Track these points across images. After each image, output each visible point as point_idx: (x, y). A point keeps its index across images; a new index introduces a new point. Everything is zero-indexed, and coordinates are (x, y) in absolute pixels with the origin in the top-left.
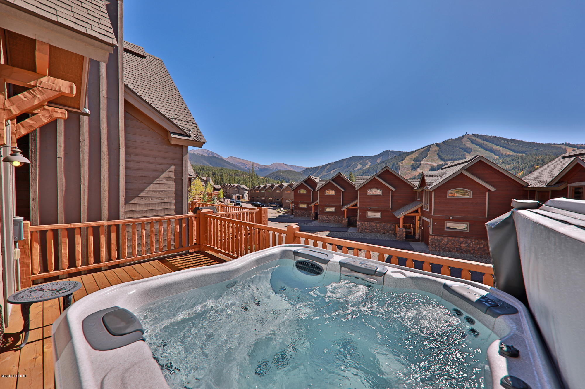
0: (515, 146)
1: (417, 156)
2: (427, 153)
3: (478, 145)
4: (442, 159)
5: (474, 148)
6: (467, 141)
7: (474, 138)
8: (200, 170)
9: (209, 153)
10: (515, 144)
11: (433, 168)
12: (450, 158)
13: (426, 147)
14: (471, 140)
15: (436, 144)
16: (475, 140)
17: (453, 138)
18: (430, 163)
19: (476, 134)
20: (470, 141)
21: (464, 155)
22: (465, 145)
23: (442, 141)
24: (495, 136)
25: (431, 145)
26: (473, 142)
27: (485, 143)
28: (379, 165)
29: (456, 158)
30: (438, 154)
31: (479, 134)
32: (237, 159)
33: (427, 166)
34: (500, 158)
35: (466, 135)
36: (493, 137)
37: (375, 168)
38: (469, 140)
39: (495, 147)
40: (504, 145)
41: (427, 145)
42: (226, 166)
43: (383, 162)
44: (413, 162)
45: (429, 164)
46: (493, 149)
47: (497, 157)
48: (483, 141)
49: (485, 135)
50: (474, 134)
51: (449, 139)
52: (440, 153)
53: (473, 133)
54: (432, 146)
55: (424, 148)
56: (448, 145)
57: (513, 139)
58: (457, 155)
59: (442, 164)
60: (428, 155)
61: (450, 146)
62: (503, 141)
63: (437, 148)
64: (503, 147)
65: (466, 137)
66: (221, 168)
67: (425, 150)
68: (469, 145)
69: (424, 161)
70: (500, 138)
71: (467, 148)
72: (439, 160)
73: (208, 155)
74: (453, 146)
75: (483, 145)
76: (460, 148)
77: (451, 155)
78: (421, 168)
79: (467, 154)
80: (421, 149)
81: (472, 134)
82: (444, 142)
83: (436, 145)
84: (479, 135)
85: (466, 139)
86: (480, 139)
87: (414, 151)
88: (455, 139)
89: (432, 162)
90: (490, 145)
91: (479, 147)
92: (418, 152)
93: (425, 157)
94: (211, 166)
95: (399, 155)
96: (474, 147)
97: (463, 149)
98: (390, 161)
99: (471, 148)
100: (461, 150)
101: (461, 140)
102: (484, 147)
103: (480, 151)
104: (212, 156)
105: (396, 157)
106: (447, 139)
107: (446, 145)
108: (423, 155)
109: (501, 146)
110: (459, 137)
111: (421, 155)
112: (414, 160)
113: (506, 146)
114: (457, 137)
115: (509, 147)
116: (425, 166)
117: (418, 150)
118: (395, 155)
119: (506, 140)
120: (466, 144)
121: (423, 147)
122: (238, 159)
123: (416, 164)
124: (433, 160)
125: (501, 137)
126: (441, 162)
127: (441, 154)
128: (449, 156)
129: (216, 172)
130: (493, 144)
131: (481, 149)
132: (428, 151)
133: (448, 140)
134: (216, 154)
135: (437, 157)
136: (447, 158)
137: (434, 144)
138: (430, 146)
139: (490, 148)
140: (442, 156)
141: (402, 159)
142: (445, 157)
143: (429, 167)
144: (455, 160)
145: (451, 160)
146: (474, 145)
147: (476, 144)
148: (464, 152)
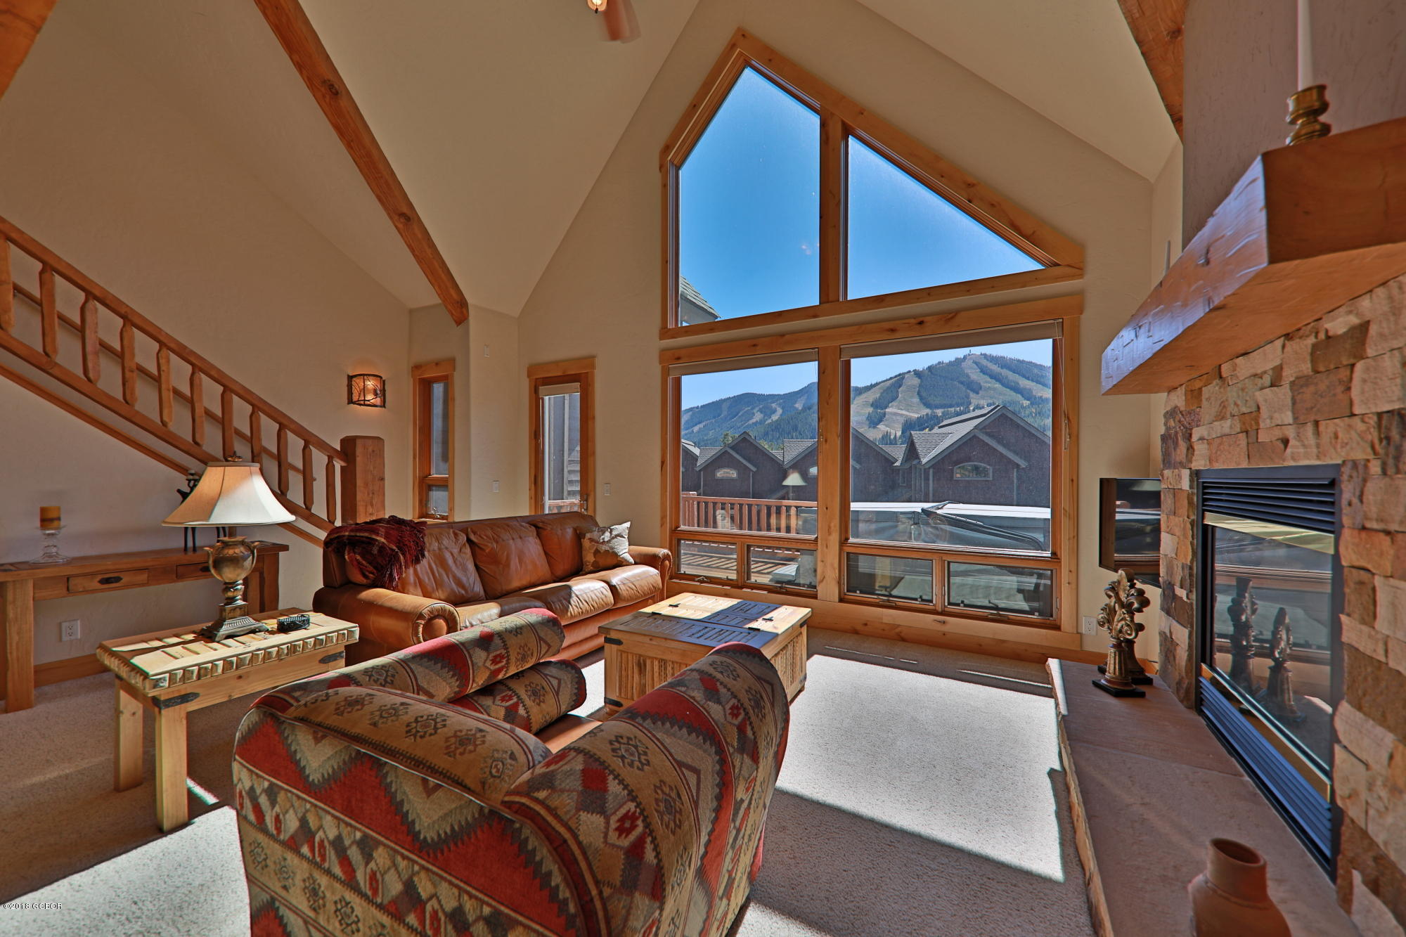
1: (878, 396)
2: (898, 392)
3: (992, 377)
4: (927, 405)
5: (986, 382)
6: (971, 368)
7: (985, 362)
11: (911, 424)
12: (943, 402)
13: (896, 376)
14: (980, 365)
15: (915, 371)
16: (987, 366)
18: (904, 412)
20: (977, 367)
21: (968, 397)
22: (968, 375)
23: (926, 366)
24: (1021, 359)
25: (905, 373)
26: (984, 371)
27: (1005, 372)
28: (800, 414)
30: (919, 393)
33: (898, 418)
34: (1032, 404)
35: (969, 354)
36: (1019, 361)
37: (791, 423)
38: (974, 364)
39: (1024, 383)
41: (898, 373)
43: (810, 409)
44: (871, 410)
45: (902, 415)
46: (1018, 386)
47: (1026, 403)
51: (939, 363)
52: (922, 390)
53: (983, 353)
54: (906, 376)
55: (891, 378)
56: (936, 375)
59: (927, 414)
60: (900, 396)
61: (940, 376)
63: (916, 381)
64: (1038, 382)
65: (970, 359)
67: (892, 385)
68: (975, 375)
69: (892, 407)
71: (972, 382)
72: (922, 406)
74: (947, 377)
75: (1001, 377)
76: (960, 382)
77: (942, 395)
78: (886, 423)
79: (972, 395)
80: (883, 381)
82: (929, 368)
83: (915, 374)
84: (993, 356)
85: (969, 362)
86: (996, 364)
87: (872, 386)
88: (950, 362)
89: (908, 410)
90: (1014, 377)
91: (993, 381)
92: (880, 388)
93: (893, 399)
96: (984, 380)
97: (964, 385)
99: (980, 384)
100: (961, 386)
101: (961, 364)
102: (1004, 381)
103: (995, 389)
107: (933, 374)
108: (890, 395)
109: (1033, 381)
110: (957, 359)
111: (884, 394)
112: (872, 405)
113: (1042, 380)
114: (952, 359)
116: (894, 417)
117: (880, 383)
119: (1041, 367)
121: (888, 378)
123: (877, 413)
124: (909, 407)
125: (1033, 361)
126: (926, 411)
127: (924, 394)
128: (939, 398)
130: (1019, 375)
131: (998, 385)
132: (899, 388)
133: (935, 365)
135: (916, 400)
136: (937, 402)
137: (909, 372)
138: (902, 376)
139: (1013, 384)
140: (927, 396)
142: (932, 400)
143: (902, 420)
144: (951, 406)
145: (944, 408)
146: (986, 376)
147: (988, 375)
148: (967, 390)
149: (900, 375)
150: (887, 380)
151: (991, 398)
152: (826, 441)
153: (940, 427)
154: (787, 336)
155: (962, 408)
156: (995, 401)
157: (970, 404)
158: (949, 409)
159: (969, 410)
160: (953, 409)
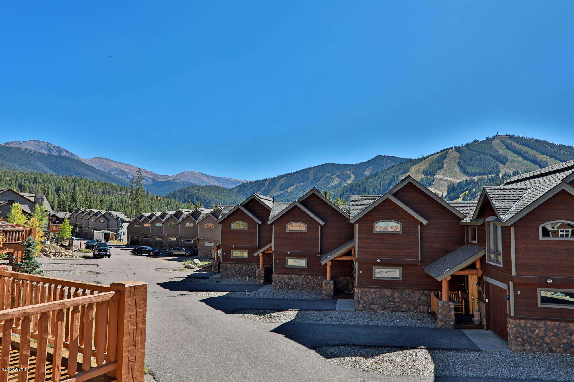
0: (567, 155)
1: (428, 166)
2: (443, 163)
3: (515, 152)
4: (466, 173)
5: (511, 156)
6: (499, 145)
7: (509, 141)
8: (27, 182)
9: (51, 148)
10: (566, 153)
11: (454, 187)
12: (478, 171)
13: (441, 151)
14: (505, 143)
15: (456, 147)
16: (511, 144)
17: (480, 140)
18: (448, 178)
19: (512, 134)
20: (503, 145)
21: (497, 167)
22: (497, 151)
23: (464, 144)
24: (538, 139)
25: (448, 149)
26: (508, 148)
27: (525, 149)
28: (368, 179)
29: (486, 172)
30: (459, 164)
31: (517, 135)
32: (110, 163)
33: (444, 182)
35: (497, 136)
36: (535, 140)
37: (362, 185)
38: (502, 143)
40: (552, 154)
41: (442, 149)
42: (86, 175)
43: (376, 175)
44: (422, 176)
45: (447, 181)
46: (537, 160)
48: (522, 146)
49: (524, 138)
50: (509, 136)
51: (474, 141)
52: (462, 161)
53: (508, 134)
54: (449, 151)
55: (438, 153)
56: (472, 150)
57: (563, 144)
58: (488, 167)
59: (466, 180)
60: (445, 166)
61: (476, 151)
62: (549, 148)
63: (457, 155)
64: (551, 156)
65: (498, 139)
66: (75, 179)
67: (439, 157)
68: (502, 151)
69: (439, 174)
70: (545, 142)
71: (500, 156)
72: (461, 173)
73: (49, 152)
74: (481, 152)
75: (522, 153)
76: (491, 156)
77: (478, 166)
79: (500, 165)
80: (432, 155)
81: (506, 135)
82: (467, 145)
83: (456, 149)
84: (515, 137)
85: (497, 141)
86: (518, 143)
87: (423, 159)
88: (483, 141)
89: (451, 177)
90: (532, 152)
91: (516, 155)
92: (429, 160)
93: (440, 168)
94: (53, 173)
95: (401, 164)
96: (509, 155)
97: (494, 158)
98: (386, 173)
99: (506, 157)
100: (492, 159)
101: (491, 143)
102: (525, 155)
103: (518, 161)
104: (57, 154)
105: (395, 166)
106: (471, 141)
107: (470, 150)
108: (438, 165)
109: (547, 155)
110: (488, 139)
111: (433, 165)
112: (423, 173)
113: (554, 155)
114: (485, 139)
115: (559, 156)
116: (441, 182)
117: (429, 156)
118: (393, 164)
119: (553, 145)
120: (499, 150)
121: (436, 152)
122: (113, 163)
123: (427, 179)
124: (452, 174)
125: (547, 140)
126: (465, 178)
127: (464, 165)
128: (475, 168)
129: (65, 186)
130: (536, 150)
131: (520, 158)
132: (444, 160)
133: (472, 143)
134: (67, 151)
135: (457, 169)
136: (473, 171)
137: (452, 148)
138: (446, 151)
139: (532, 158)
140: (465, 167)
141: (405, 170)
142: (470, 169)
143: (447, 184)
144: (484, 174)
145: (479, 175)
146: (510, 152)
147: (512, 151)
148: (497, 162)
149: (444, 150)
150: (434, 154)
151: (516, 168)
153: (507, 184)
155: (493, 176)
156: (519, 170)
157: (499, 172)
158: (483, 176)
159: (499, 176)
160: (486, 176)
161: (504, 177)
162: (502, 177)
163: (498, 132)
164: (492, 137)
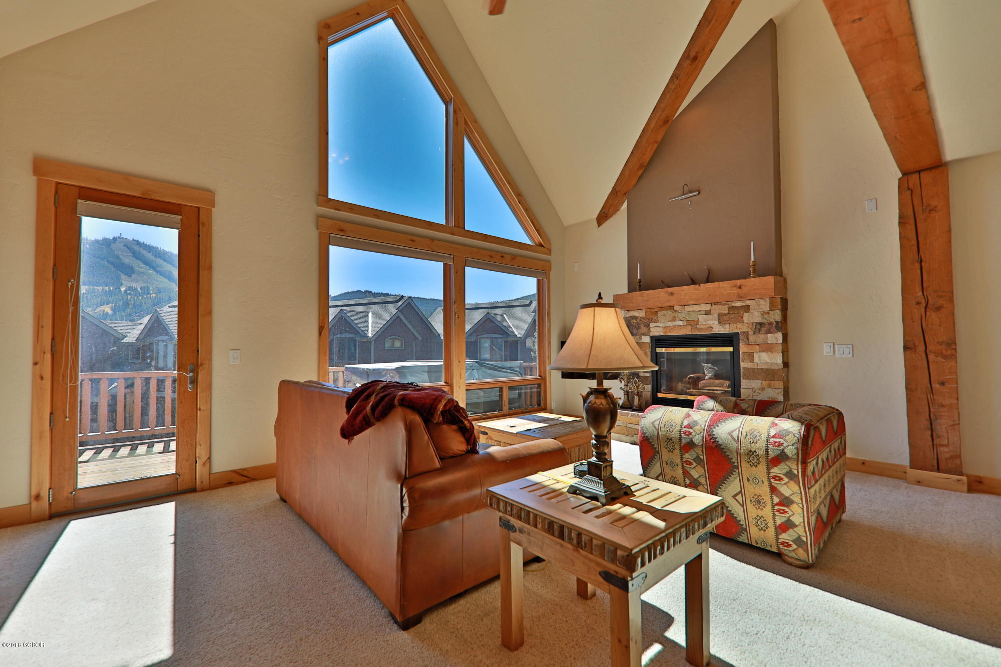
3: (146, 263)
5: (139, 267)
6: (122, 251)
7: (136, 248)
14: (132, 250)
16: (140, 252)
20: (129, 251)
21: (118, 278)
22: (118, 257)
26: (135, 256)
27: (159, 261)
29: (100, 282)
35: (119, 238)
38: (125, 248)
48: (155, 257)
49: (157, 248)
50: (138, 241)
53: (135, 239)
58: (103, 276)
65: (121, 242)
68: (128, 259)
71: (123, 264)
75: (155, 265)
76: (109, 262)
79: (123, 276)
84: (146, 245)
85: (120, 245)
86: (149, 252)
90: (168, 267)
91: (147, 267)
96: (137, 265)
97: (114, 266)
99: (132, 267)
100: (110, 266)
103: (149, 275)
110: (105, 239)
120: (121, 257)
130: (173, 266)
131: (151, 272)
146: (139, 261)
147: (141, 261)
148: (117, 271)
151: (145, 282)
152: (458, 317)
154: (436, 241)
155: (111, 288)
156: (149, 285)
157: (122, 285)
158: (95, 287)
159: (121, 290)
160: (100, 288)
161: (128, 292)
162: (125, 291)
163: (121, 234)
164: (111, 238)
